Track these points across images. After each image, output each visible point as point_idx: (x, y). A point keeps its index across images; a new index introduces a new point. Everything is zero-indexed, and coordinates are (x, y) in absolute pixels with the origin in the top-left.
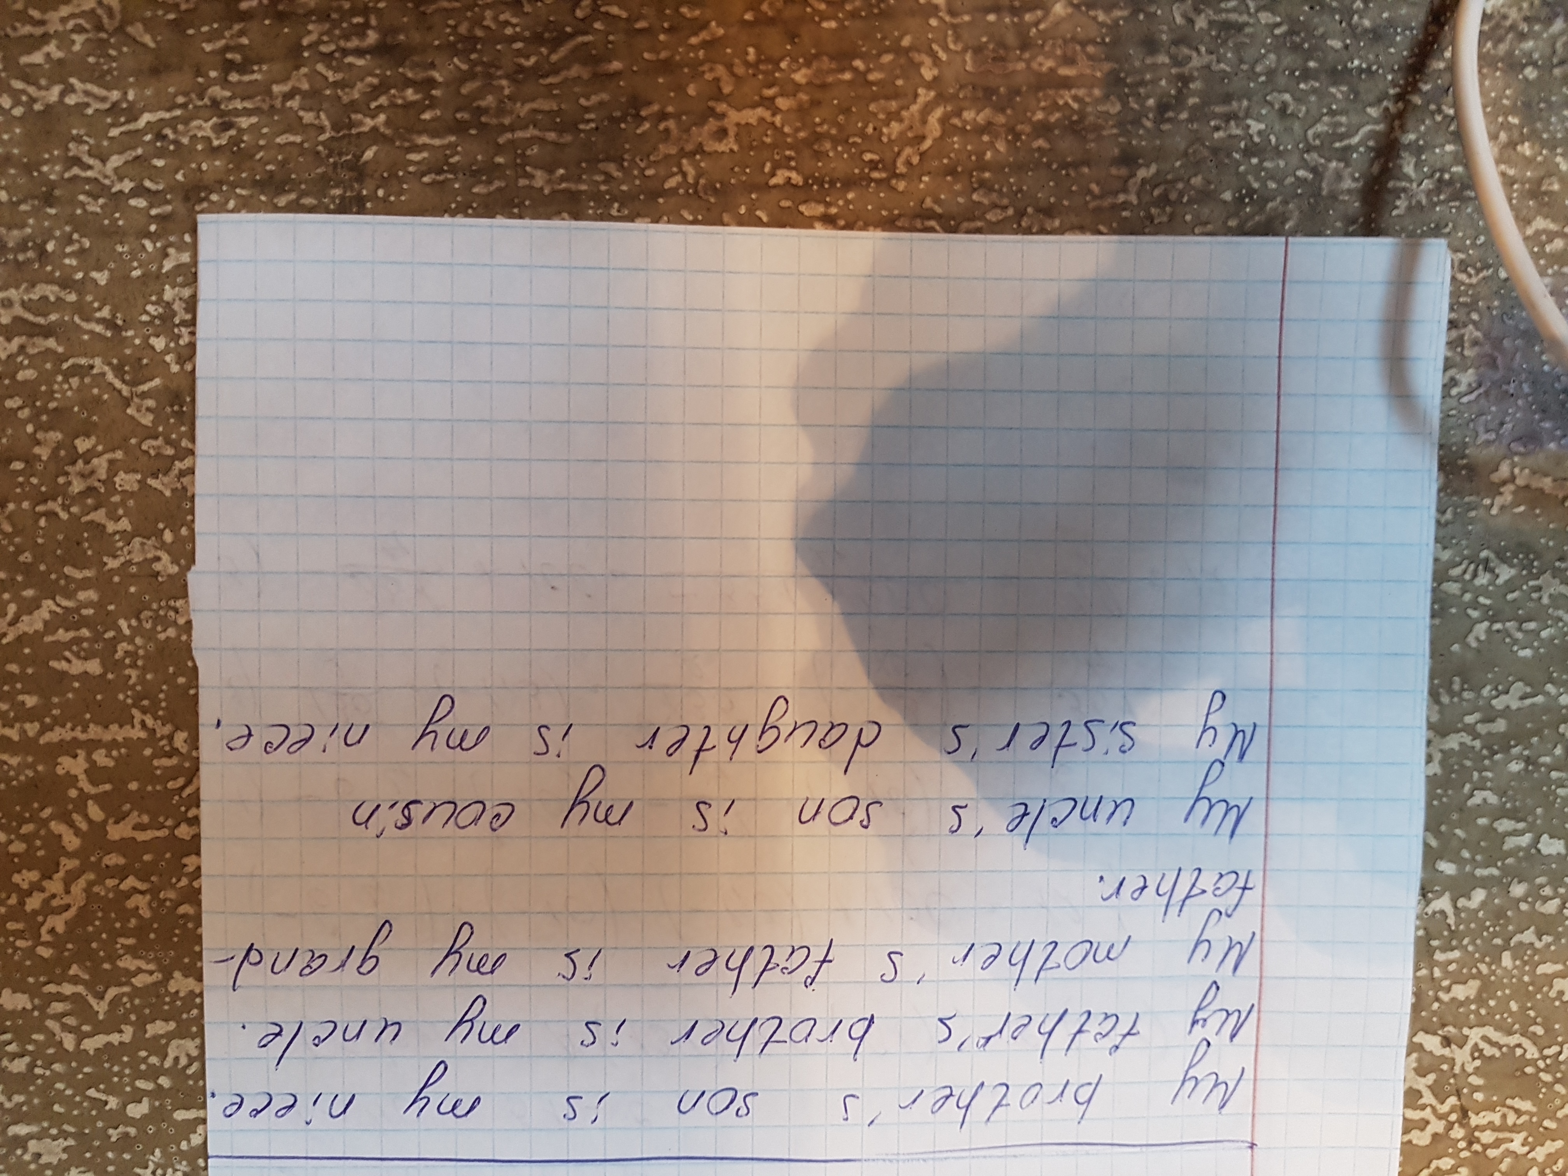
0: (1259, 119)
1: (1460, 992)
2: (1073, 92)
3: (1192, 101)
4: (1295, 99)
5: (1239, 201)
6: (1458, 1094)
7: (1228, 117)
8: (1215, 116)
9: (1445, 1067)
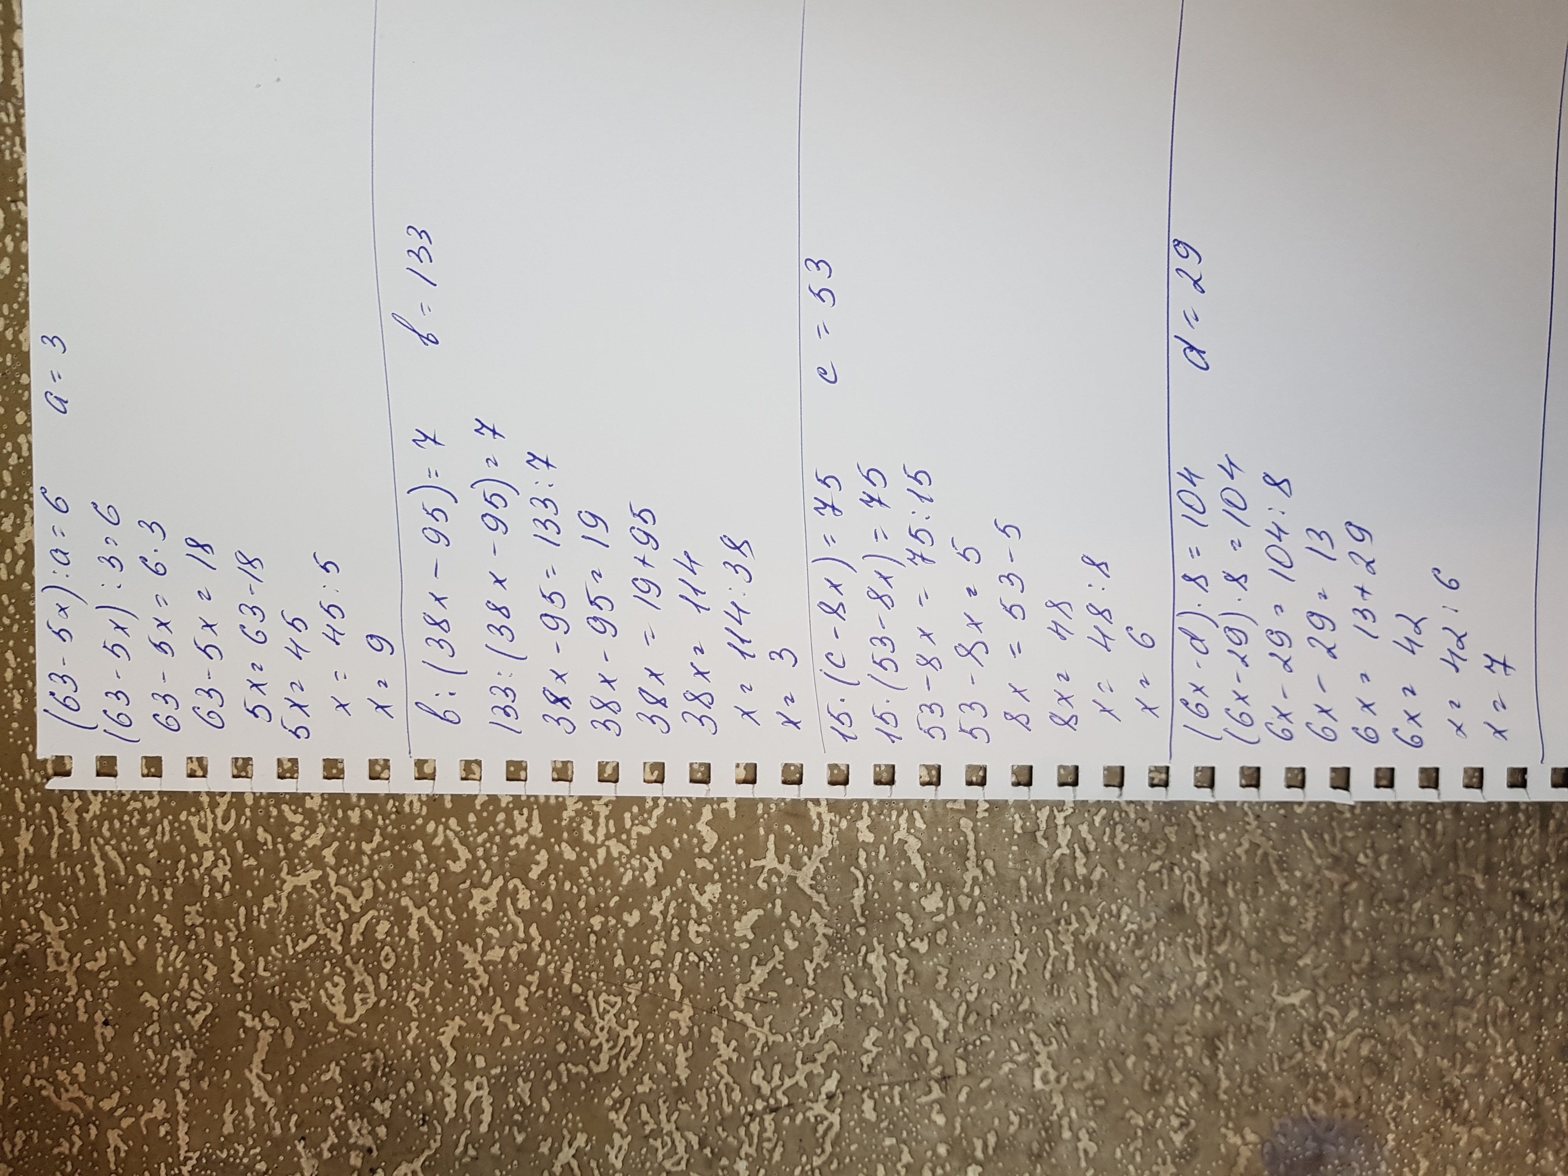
0: (1511, 962)
1: (868, 1105)
2: (1538, 830)
3: (1526, 915)
4: (1522, 989)
5: (1456, 947)
6: (789, 1105)
7: (1513, 941)
8: (1515, 931)
9: (811, 1095)
